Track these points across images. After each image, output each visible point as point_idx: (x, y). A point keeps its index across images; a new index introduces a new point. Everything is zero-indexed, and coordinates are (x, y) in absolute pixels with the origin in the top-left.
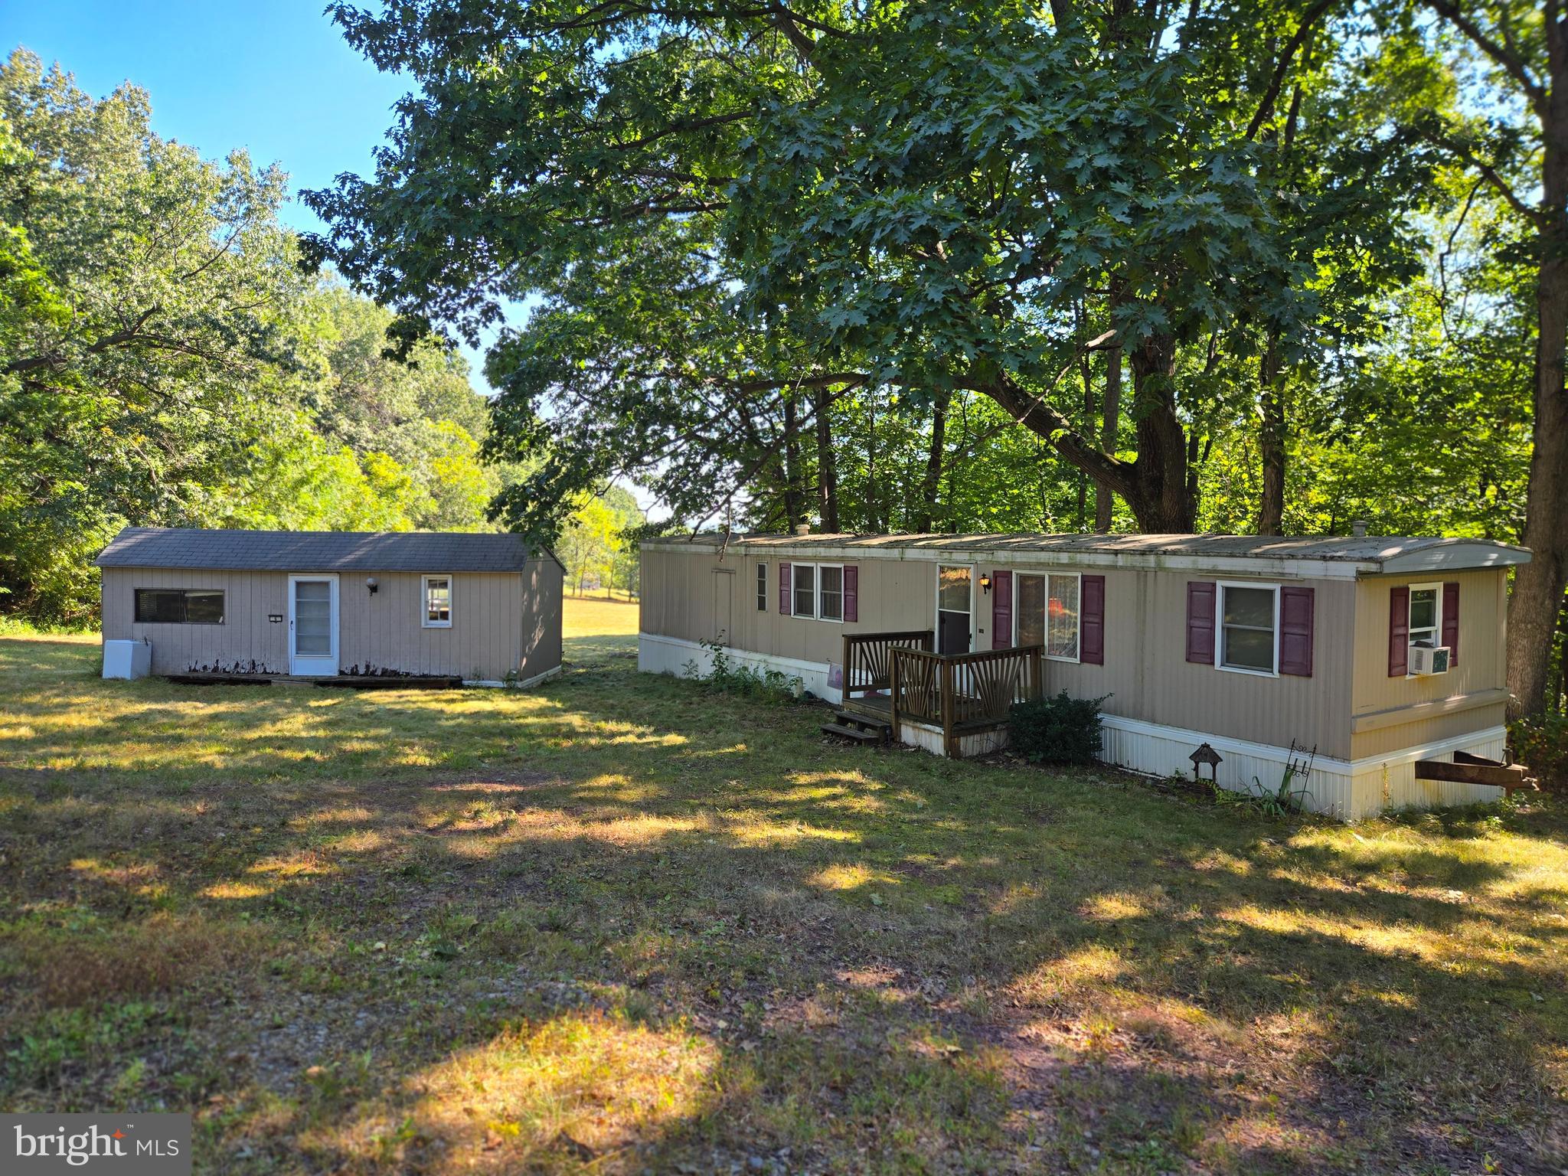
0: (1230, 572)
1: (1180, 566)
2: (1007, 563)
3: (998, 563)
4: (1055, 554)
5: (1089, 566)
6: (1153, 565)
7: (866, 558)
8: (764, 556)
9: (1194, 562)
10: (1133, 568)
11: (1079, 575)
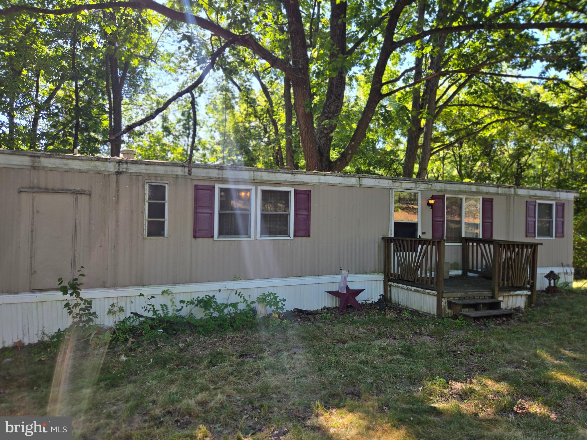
0: (541, 197)
1: (523, 194)
2: (441, 191)
3: (436, 190)
4: (469, 186)
5: (487, 193)
6: (513, 193)
7: (321, 184)
8: (162, 176)
9: (528, 192)
10: (505, 194)
11: (481, 198)
